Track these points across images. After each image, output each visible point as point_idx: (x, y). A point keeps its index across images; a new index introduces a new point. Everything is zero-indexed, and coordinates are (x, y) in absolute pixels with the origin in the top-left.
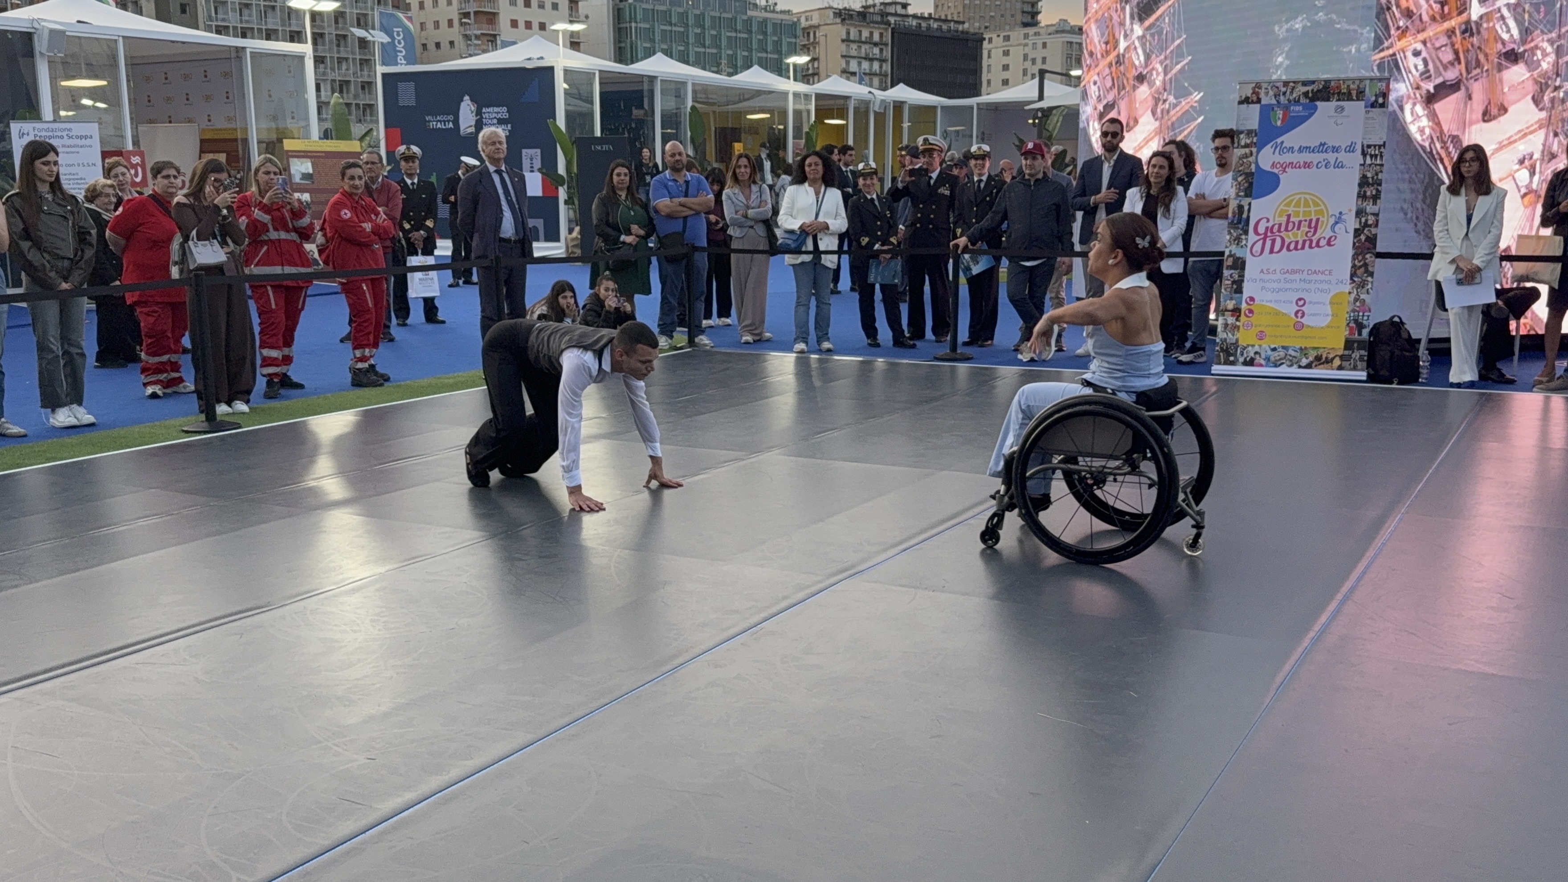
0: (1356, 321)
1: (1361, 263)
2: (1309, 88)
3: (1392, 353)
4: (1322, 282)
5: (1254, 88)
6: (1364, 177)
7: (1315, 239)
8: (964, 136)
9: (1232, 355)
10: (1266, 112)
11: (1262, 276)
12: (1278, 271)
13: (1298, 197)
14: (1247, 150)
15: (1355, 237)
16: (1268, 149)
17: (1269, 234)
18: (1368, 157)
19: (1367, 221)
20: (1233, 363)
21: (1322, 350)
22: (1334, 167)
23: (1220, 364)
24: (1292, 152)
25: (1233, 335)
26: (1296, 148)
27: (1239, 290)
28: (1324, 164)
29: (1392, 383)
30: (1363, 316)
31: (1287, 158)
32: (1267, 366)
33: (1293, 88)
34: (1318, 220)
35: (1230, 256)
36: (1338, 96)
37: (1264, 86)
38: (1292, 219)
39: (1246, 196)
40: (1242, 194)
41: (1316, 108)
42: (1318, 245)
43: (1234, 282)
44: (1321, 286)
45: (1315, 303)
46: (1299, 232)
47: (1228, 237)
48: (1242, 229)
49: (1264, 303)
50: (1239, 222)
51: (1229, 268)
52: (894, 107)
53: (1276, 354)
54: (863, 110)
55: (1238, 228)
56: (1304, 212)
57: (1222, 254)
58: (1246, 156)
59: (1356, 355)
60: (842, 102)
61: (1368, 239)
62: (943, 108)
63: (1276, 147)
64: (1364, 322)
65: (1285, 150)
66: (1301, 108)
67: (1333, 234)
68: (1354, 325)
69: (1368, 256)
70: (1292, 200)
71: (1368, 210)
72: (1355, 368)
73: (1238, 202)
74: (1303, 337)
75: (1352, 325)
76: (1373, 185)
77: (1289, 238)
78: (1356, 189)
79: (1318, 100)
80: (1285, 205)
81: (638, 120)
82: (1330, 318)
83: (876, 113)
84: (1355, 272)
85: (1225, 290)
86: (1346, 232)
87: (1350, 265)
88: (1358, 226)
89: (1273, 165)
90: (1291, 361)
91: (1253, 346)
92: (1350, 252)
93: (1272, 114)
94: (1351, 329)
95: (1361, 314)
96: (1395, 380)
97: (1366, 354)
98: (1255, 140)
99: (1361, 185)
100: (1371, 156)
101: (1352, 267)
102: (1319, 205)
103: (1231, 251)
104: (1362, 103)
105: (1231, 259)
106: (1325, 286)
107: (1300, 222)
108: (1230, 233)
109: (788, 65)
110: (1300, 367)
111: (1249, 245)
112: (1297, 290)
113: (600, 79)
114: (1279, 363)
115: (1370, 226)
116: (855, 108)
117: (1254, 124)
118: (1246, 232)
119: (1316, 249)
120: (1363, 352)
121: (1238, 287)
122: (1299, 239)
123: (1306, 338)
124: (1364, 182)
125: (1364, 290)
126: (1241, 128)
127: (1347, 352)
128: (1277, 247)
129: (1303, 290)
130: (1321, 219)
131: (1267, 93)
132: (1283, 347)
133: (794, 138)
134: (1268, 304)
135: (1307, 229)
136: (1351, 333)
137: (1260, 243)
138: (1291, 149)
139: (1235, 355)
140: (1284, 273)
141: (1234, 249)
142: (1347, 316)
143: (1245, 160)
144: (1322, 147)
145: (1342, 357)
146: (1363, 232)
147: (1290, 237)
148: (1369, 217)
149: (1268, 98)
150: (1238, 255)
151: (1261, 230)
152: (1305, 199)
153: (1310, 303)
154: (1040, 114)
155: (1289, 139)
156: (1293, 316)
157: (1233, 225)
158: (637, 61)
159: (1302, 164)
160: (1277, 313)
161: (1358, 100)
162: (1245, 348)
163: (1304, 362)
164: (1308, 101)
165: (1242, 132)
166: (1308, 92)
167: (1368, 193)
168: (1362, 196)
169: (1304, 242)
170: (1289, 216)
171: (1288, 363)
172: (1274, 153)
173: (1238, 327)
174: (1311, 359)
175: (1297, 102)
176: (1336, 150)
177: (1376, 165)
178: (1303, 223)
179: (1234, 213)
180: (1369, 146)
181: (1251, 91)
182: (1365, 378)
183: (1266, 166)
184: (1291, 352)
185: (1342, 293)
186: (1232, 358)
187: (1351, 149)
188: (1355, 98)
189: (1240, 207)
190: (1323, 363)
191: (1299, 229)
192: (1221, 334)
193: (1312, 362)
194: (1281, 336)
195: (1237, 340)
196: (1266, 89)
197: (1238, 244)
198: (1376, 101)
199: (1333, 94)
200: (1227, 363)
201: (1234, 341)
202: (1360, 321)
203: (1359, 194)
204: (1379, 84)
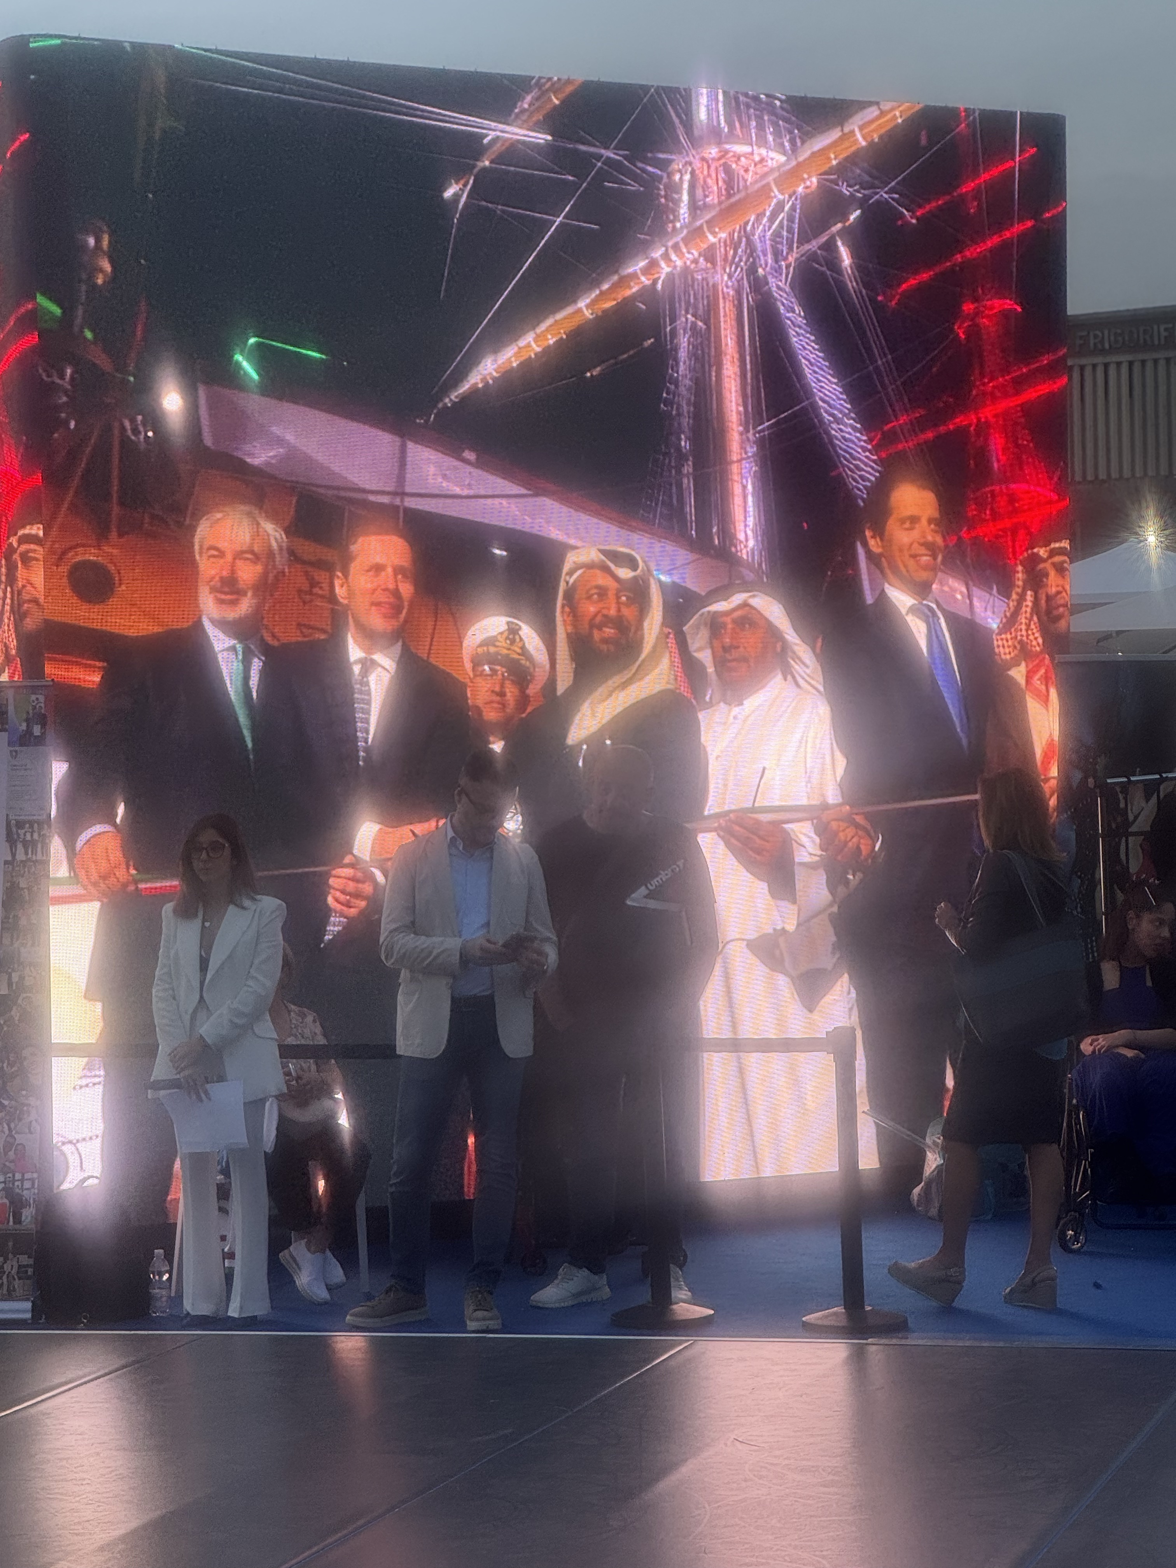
0: (9, 1192)
6: (13, 888)
18: (20, 846)
19: (22, 978)
30: (22, 1180)
59: (12, 1265)
64: (25, 1192)
68: (6, 1201)
71: (24, 956)
72: (10, 1296)
75: (3, 1200)
95: (18, 1176)
97: (31, 1261)
99: (7, 905)
104: (6, 736)
120: (25, 1260)
124: (13, 899)
148: (27, 971)
180: (20, 825)
182: (28, 1316)
198: (29, 732)
202: (17, 1190)
203: (2, 922)
204: (33, 697)
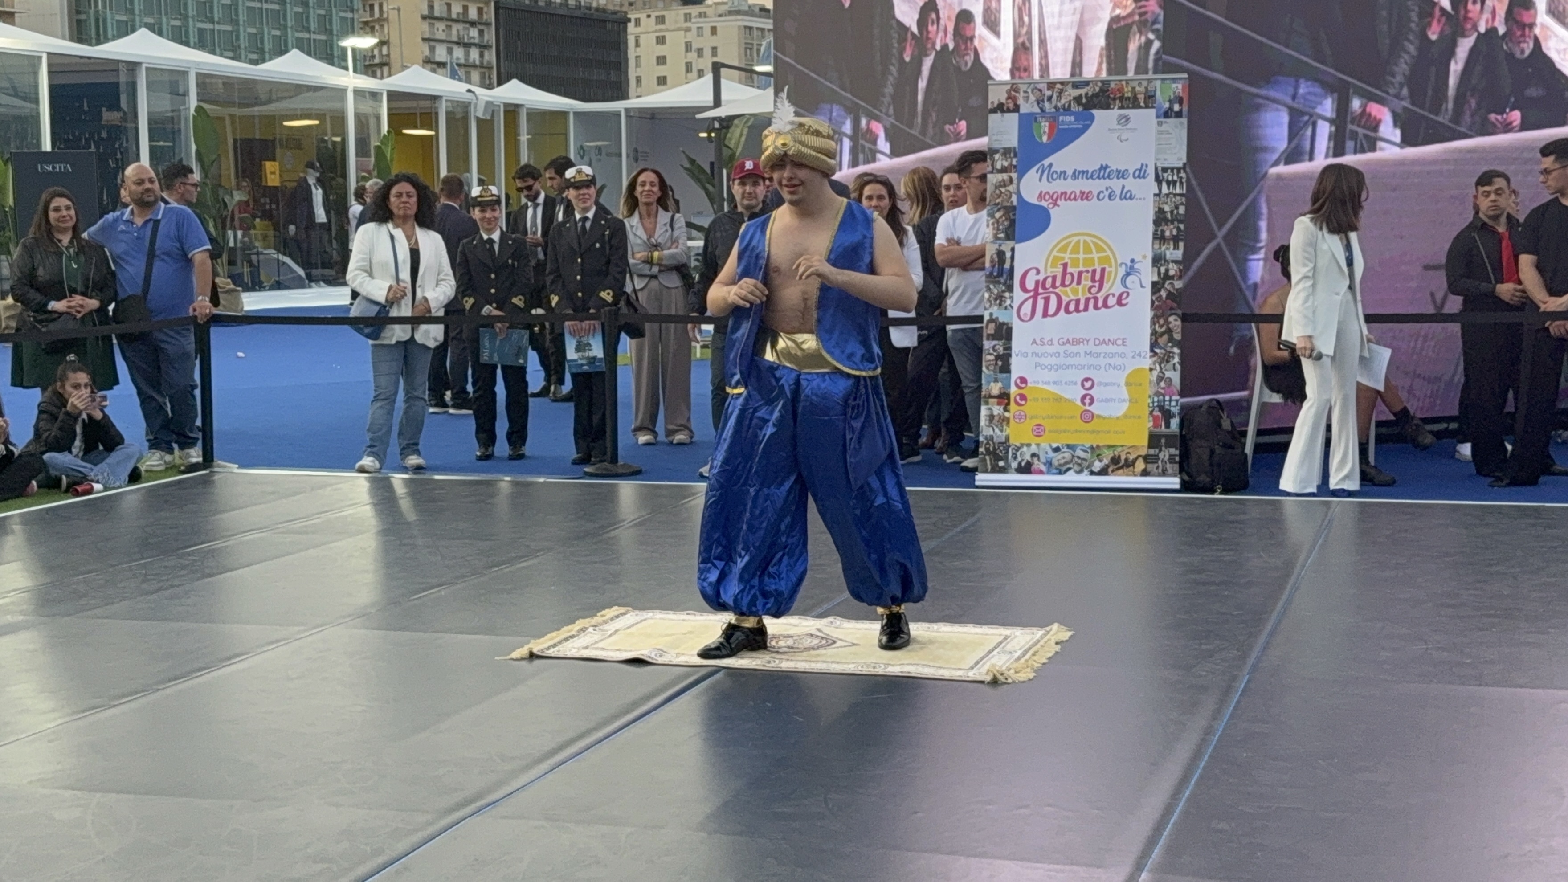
0: (1161, 408)
1: (1164, 329)
2: (1083, 91)
3: (1212, 452)
4: (1114, 355)
5: (1009, 92)
6: (1160, 212)
7: (1101, 296)
8: (608, 155)
9: (1001, 459)
10: (1027, 123)
11: (1035, 348)
12: (1055, 342)
13: (1076, 239)
14: (1005, 176)
15: (1153, 293)
16: (1032, 175)
17: (1041, 291)
18: (1164, 185)
19: (1167, 270)
20: (1003, 470)
21: (1119, 449)
22: (1121, 199)
23: (986, 471)
24: (1065, 179)
25: (1002, 431)
26: (1070, 172)
27: (1006, 369)
28: (1107, 194)
29: (1212, 491)
30: (1170, 401)
31: (1059, 186)
32: (1049, 472)
33: (1061, 92)
34: (1103, 270)
35: (992, 320)
36: (1121, 101)
37: (1023, 88)
38: (1069, 270)
39: (1009, 237)
40: (1002, 235)
41: (1092, 118)
42: (1105, 305)
43: (998, 357)
44: (1112, 361)
45: (1106, 385)
46: (1080, 287)
47: (987, 295)
48: (1005, 284)
49: (1040, 386)
50: (1000, 274)
51: (992, 337)
52: (506, 112)
53: (1059, 456)
54: (459, 116)
55: (999, 283)
56: (1084, 259)
57: (980, 319)
58: (1003, 184)
59: (1165, 454)
60: (427, 104)
61: (1170, 294)
62: (577, 114)
63: (1043, 172)
64: (1173, 409)
65: (1055, 176)
66: (1072, 118)
67: (1125, 290)
68: (1159, 414)
69: (1171, 319)
70: (1070, 242)
71: (1168, 256)
72: (1164, 473)
73: (997, 246)
74: (1093, 432)
75: (1157, 413)
76: (1172, 222)
77: (1068, 296)
78: (1151, 228)
79: (1095, 107)
80: (1059, 251)
81: (112, 126)
82: (1126, 405)
83: (479, 120)
84: (1156, 341)
85: (987, 368)
86: (1142, 286)
87: (1149, 331)
88: (1156, 279)
89: (1041, 196)
90: (1080, 465)
91: (1029, 445)
92: (1148, 314)
93: (1035, 125)
94: (1155, 419)
95: (1167, 398)
96: (1219, 488)
97: (1177, 452)
98: (1014, 163)
99: (1157, 223)
100: (1168, 183)
101: (1152, 334)
102: (1105, 251)
103: (991, 314)
104: (1152, 112)
105: (992, 326)
106: (1117, 361)
107: (1080, 274)
108: (989, 289)
109: (344, 50)
110: (1092, 473)
111: (1016, 305)
112: (1083, 367)
113: (50, 65)
114: (1064, 468)
115: (1172, 278)
116: (447, 113)
117: (1012, 140)
118: (1010, 289)
119: (1103, 309)
120: (1173, 451)
121: (1004, 365)
122: (1080, 296)
123: (1098, 432)
124: (1160, 219)
125: (1170, 365)
126: (996, 146)
127: (1152, 452)
128: (1052, 308)
129: (1089, 368)
130: (1108, 269)
131: (1027, 99)
132: (1069, 446)
133: (357, 155)
134: (1045, 387)
135: (1090, 283)
136: (1156, 425)
137: (1029, 303)
138: (1063, 175)
139: (1005, 458)
140: (1064, 344)
141: (996, 311)
142: (1150, 401)
143: (1003, 190)
144: (1103, 172)
145: (1146, 459)
146: (1163, 286)
147: (1068, 294)
148: (1171, 266)
149: (1028, 105)
150: (1001, 320)
151: (1030, 285)
152: (1085, 241)
153: (1100, 384)
154: (717, 125)
155: (1061, 160)
156: (1079, 403)
157: (992, 278)
158: (107, 40)
159: (1078, 194)
160: (1058, 399)
161: (1147, 107)
162: (1018, 449)
163: (1097, 466)
164: (1081, 109)
165: (996, 151)
166: (1081, 96)
167: (1167, 233)
168: (1159, 237)
169: (1087, 300)
170: (1065, 266)
171: (1077, 468)
172: (1040, 180)
173: (1007, 420)
174: (1106, 461)
175: (1067, 110)
176: (1121, 174)
177: (1175, 195)
178: (1084, 275)
179: (992, 261)
180: (1165, 170)
181: (1006, 95)
182: (1178, 486)
183: (1031, 198)
184: (1079, 453)
185: (1141, 370)
186: (1001, 464)
187: (1140, 174)
188: (1142, 104)
189: (1001, 254)
190: (1122, 467)
191: (1079, 283)
192: (986, 430)
193: (1108, 466)
194: (1065, 431)
195: (1007, 438)
196: (1026, 92)
197: (1000, 305)
198: (1171, 108)
199: (1114, 99)
200: (996, 470)
201: (1003, 440)
202: (1167, 407)
203: (1155, 234)
204: (1174, 86)
